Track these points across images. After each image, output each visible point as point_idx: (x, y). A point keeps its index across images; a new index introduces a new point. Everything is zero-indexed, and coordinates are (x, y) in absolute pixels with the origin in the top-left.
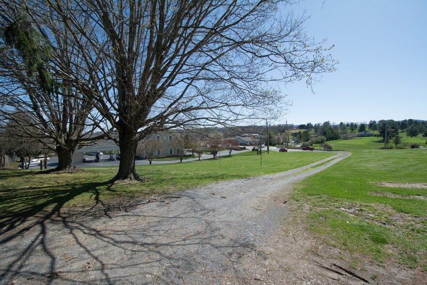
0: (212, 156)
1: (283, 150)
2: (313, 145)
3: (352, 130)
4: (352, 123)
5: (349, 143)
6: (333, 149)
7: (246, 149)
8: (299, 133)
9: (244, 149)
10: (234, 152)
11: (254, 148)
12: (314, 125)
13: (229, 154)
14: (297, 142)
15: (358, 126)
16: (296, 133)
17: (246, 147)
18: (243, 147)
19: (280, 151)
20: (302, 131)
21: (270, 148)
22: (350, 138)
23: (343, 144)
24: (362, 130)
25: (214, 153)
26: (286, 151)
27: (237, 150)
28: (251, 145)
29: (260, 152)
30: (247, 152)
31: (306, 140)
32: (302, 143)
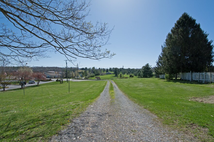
0: (20, 87)
2: (90, 78)
3: (104, 71)
4: (103, 68)
5: (104, 77)
6: (101, 79)
7: (52, 80)
8: (82, 72)
9: (50, 80)
10: (41, 83)
11: (58, 79)
13: (37, 84)
14: (82, 76)
16: (80, 72)
17: (52, 79)
18: (49, 79)
20: (83, 71)
21: (69, 79)
22: (103, 75)
24: (107, 71)
25: (22, 84)
27: (44, 81)
28: (55, 78)
29: (62, 82)
30: (53, 82)
31: (86, 75)
32: (84, 77)
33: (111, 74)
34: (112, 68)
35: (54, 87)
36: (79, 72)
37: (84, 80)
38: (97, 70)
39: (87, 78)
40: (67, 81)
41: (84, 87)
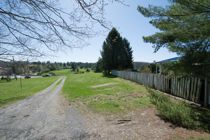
1: (27, 77)
2: (44, 73)
3: (61, 66)
4: (60, 63)
5: (61, 72)
6: (56, 75)
8: (33, 67)
11: (2, 77)
12: (41, 63)
14: (34, 72)
15: (63, 64)
19: (25, 78)
20: (36, 65)
21: (17, 76)
22: (60, 70)
23: (58, 73)
24: (64, 66)
26: (30, 78)
29: (9, 80)
31: (39, 71)
32: (37, 72)
33: (69, 68)
34: (70, 62)
35: (2, 86)
36: (30, 67)
37: (37, 76)
38: (52, 65)
39: (41, 74)
40: (15, 78)
41: (36, 84)
